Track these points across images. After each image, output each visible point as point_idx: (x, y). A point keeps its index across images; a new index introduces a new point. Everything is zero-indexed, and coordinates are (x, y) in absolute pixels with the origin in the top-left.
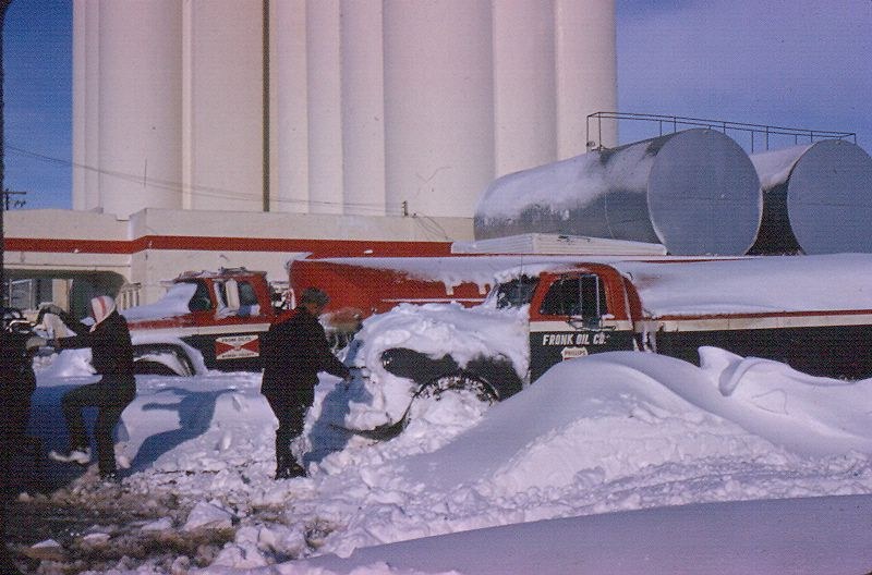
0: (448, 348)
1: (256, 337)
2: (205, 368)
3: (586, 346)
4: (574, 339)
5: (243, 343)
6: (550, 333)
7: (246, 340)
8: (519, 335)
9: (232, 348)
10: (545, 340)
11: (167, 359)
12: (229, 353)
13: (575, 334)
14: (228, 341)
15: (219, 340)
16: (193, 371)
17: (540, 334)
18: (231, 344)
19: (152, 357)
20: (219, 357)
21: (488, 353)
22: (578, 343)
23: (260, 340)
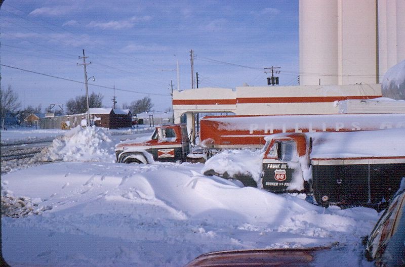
0: (226, 169)
1: (173, 150)
2: (154, 161)
3: (285, 169)
4: (280, 166)
5: (168, 152)
6: (271, 164)
7: (169, 151)
8: (258, 164)
9: (164, 153)
10: (268, 166)
11: (139, 157)
12: (162, 155)
13: (281, 164)
14: (163, 151)
15: (159, 150)
16: (148, 163)
17: (267, 164)
18: (163, 152)
19: (133, 156)
20: (159, 157)
21: (242, 171)
22: (282, 168)
23: (175, 151)
